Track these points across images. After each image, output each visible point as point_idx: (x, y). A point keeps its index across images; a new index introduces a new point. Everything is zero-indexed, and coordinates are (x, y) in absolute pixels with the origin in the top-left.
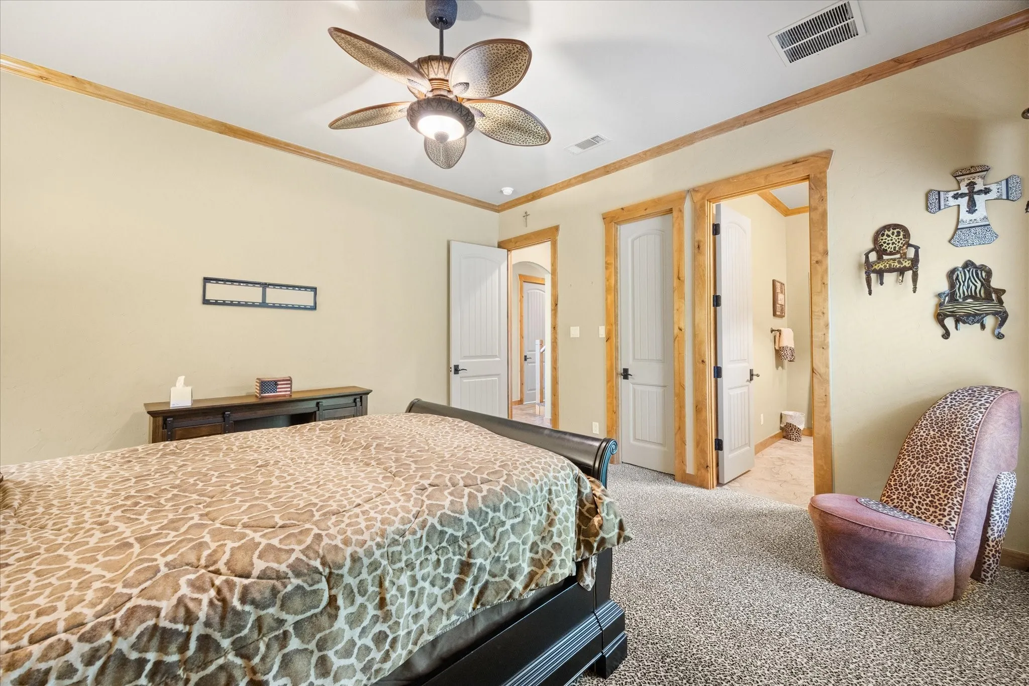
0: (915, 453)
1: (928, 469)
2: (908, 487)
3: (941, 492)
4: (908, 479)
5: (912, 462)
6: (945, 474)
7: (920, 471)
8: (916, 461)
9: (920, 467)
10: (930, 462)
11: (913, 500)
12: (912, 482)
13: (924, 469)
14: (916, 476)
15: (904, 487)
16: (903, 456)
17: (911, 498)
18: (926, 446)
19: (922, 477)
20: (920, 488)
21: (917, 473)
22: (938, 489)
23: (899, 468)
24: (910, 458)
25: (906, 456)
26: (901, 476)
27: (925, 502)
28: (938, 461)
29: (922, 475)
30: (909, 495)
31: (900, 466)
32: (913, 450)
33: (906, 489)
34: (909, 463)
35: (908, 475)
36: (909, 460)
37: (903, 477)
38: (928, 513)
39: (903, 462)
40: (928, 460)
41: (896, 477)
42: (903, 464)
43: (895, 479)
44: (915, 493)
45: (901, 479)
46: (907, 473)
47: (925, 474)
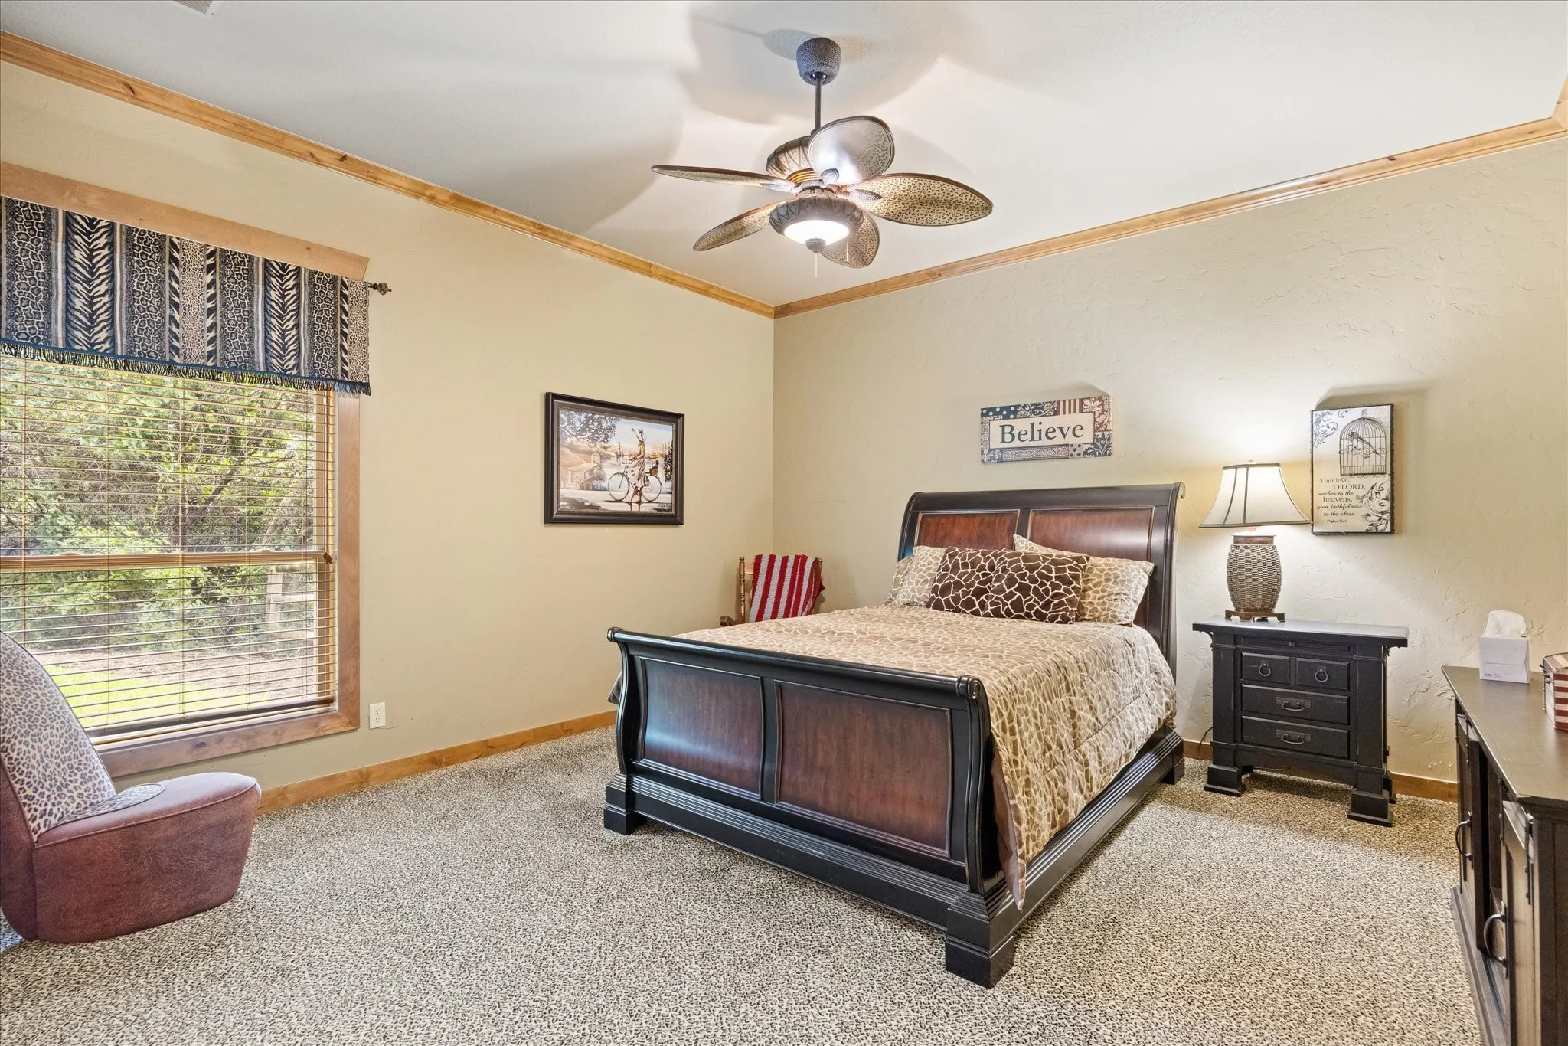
0: (19, 728)
1: (48, 740)
2: (51, 780)
3: (80, 758)
4: (41, 769)
5: (26, 744)
6: (66, 732)
7: (44, 749)
8: (28, 739)
9: (38, 743)
10: (43, 729)
11: (69, 791)
12: (48, 770)
13: (44, 743)
14: (45, 759)
15: (47, 785)
16: (8, 742)
17: (65, 791)
18: (21, 710)
19: (52, 755)
20: (60, 770)
21: (42, 753)
22: (76, 757)
23: (18, 764)
24: (19, 738)
25: (13, 741)
26: (31, 773)
27: (79, 782)
28: (48, 722)
29: (49, 751)
30: (59, 789)
31: (16, 759)
32: (13, 725)
33: (51, 786)
34: (24, 748)
35: (36, 765)
36: (20, 743)
37: (35, 772)
38: (91, 792)
39: (16, 752)
40: (39, 727)
41: (27, 780)
42: (18, 754)
43: (28, 783)
44: (63, 781)
45: (34, 777)
46: (33, 762)
47: (51, 748)
